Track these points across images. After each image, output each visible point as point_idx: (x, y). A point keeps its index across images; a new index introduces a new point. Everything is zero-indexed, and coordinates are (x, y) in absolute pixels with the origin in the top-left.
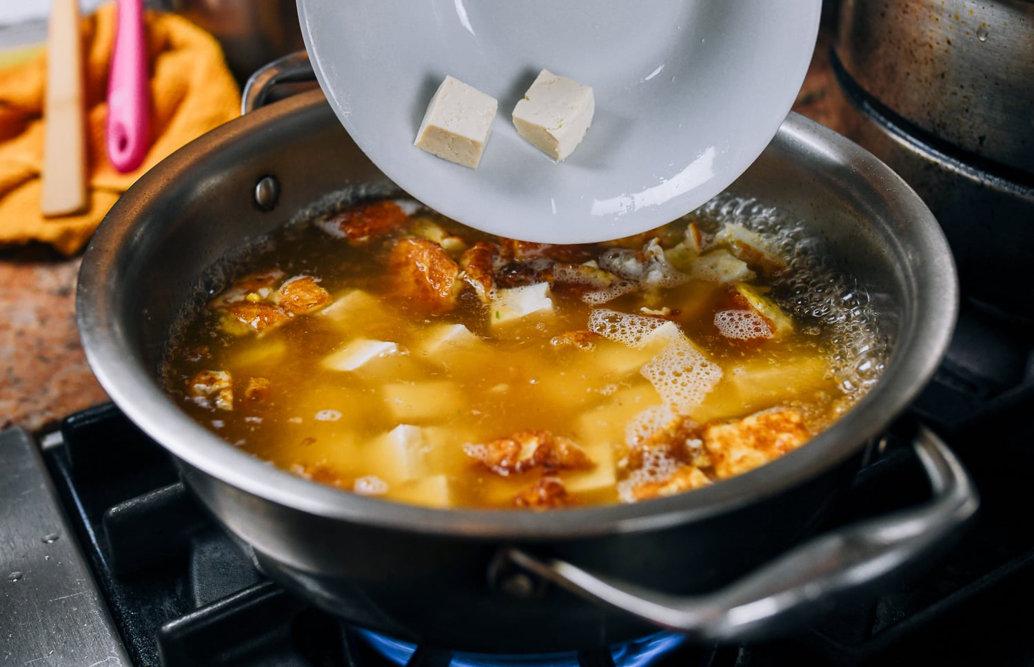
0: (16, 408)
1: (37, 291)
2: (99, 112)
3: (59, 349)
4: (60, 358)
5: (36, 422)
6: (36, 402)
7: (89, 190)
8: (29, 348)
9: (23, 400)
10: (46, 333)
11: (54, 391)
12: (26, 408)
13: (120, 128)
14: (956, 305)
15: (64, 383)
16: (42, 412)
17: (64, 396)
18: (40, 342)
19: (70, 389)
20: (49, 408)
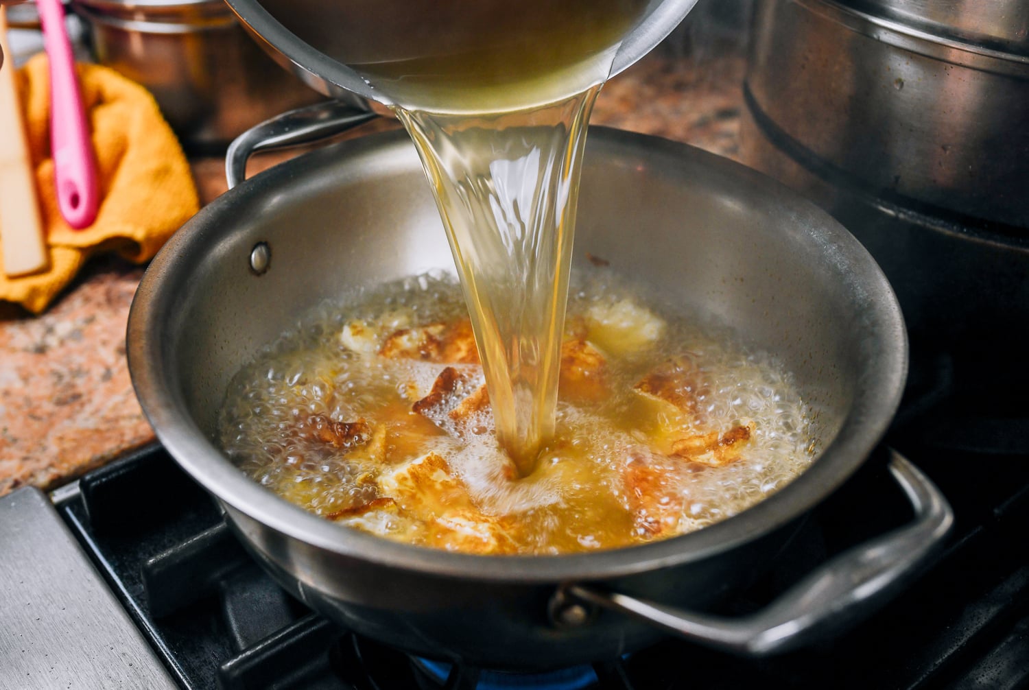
0: (20, 467)
1: (13, 350)
2: (45, 168)
3: (48, 407)
4: (51, 415)
5: (43, 479)
6: (38, 460)
7: (48, 248)
8: (19, 407)
9: (25, 459)
10: (31, 391)
11: (54, 449)
12: (29, 466)
13: (70, 184)
14: (905, 341)
15: (61, 439)
16: (46, 469)
17: (63, 452)
18: (28, 400)
19: (68, 445)
20: (51, 465)
